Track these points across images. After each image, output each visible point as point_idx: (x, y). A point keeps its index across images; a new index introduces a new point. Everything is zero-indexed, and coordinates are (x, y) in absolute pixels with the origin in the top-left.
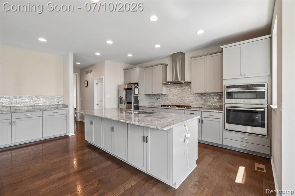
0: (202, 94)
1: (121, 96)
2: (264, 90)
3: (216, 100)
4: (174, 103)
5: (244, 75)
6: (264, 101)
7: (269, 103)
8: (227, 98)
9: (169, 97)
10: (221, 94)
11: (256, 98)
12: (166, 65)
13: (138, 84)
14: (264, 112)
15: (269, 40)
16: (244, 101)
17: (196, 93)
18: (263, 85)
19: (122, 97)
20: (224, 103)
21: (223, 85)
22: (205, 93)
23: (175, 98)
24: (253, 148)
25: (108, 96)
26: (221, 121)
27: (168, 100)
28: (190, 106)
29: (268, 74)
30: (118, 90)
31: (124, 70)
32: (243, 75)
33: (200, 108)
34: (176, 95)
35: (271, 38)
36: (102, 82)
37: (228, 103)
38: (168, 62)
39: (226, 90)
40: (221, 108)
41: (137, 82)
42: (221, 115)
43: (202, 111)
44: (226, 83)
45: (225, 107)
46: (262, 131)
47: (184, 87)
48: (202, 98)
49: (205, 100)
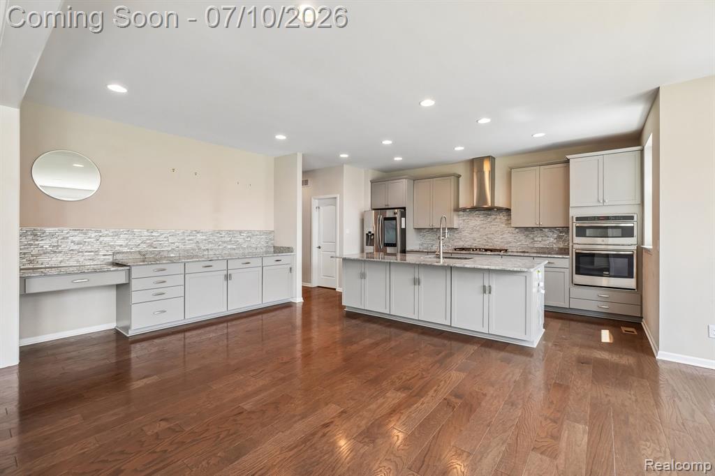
0: (527, 229)
1: (370, 232)
2: (632, 225)
3: (552, 240)
4: (475, 245)
5: (604, 201)
6: (633, 240)
7: (640, 242)
8: (577, 236)
9: (465, 233)
10: (566, 229)
11: (620, 235)
12: (459, 176)
13: (404, 208)
14: (632, 255)
15: (638, 154)
16: (603, 241)
17: (517, 228)
18: (631, 218)
19: (373, 234)
20: (571, 244)
21: (571, 215)
22: (533, 228)
23: (475, 235)
24: (617, 310)
25: (347, 231)
26: (567, 272)
27: (461, 239)
28: (506, 250)
29: (638, 201)
30: (362, 221)
31: (372, 182)
32: (601, 201)
33: (524, 252)
34: (478, 231)
35: (642, 151)
36: (335, 205)
37: (578, 244)
38: (462, 171)
39: (574, 224)
40: (564, 251)
41: (403, 206)
42: (566, 263)
43: (534, 257)
44: (574, 213)
45: (574, 250)
46: (630, 283)
47: (493, 217)
48: (527, 236)
49: (533, 239)
